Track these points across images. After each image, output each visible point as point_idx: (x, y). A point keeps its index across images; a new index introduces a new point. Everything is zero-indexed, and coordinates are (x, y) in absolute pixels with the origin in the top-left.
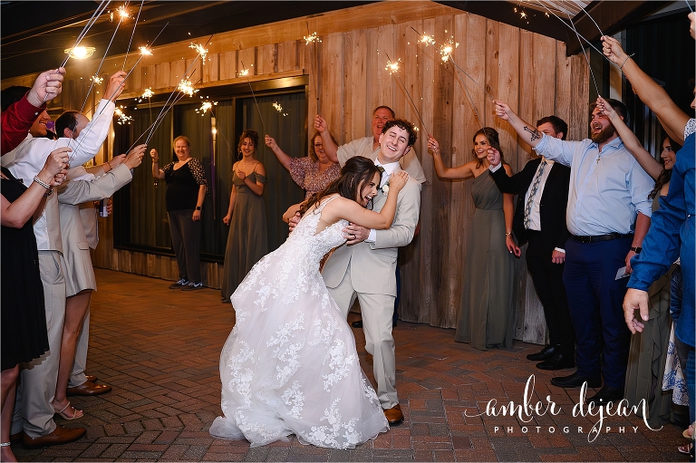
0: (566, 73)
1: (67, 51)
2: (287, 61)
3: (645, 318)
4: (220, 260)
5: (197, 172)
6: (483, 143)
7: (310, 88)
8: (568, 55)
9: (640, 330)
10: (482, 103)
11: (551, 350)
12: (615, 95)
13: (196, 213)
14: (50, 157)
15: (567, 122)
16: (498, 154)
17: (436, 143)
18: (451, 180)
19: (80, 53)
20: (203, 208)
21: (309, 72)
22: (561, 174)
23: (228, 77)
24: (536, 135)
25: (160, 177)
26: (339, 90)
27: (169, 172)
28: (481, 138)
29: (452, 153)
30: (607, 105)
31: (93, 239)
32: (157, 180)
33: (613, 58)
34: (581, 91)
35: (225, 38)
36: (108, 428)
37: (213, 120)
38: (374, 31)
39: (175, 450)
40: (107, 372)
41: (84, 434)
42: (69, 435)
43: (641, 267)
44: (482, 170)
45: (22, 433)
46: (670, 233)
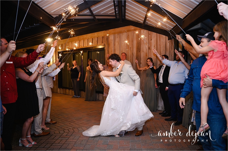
0: (168, 44)
1: (46, 40)
2: (100, 42)
3: (184, 105)
4: (84, 91)
5: (78, 69)
6: (149, 61)
7: (106, 48)
8: (169, 40)
10: (148, 51)
11: (165, 112)
12: (180, 50)
13: (78, 79)
14: (39, 65)
15: (169, 56)
16: (152, 63)
17: (137, 61)
18: (140, 71)
19: (49, 40)
20: (80, 78)
21: (106, 44)
23: (86, 46)
24: (163, 59)
26: (113, 49)
27: (72, 69)
28: (149, 60)
29: (140, 64)
30: (177, 52)
31: (52, 86)
33: (179, 40)
34: (172, 48)
35: (85, 36)
36: (55, 132)
37: (82, 56)
38: (121, 34)
39: (71, 137)
40: (56, 118)
41: (49, 133)
42: (46, 134)
43: (183, 92)
44: (148, 68)
45: (34, 133)
46: (190, 84)
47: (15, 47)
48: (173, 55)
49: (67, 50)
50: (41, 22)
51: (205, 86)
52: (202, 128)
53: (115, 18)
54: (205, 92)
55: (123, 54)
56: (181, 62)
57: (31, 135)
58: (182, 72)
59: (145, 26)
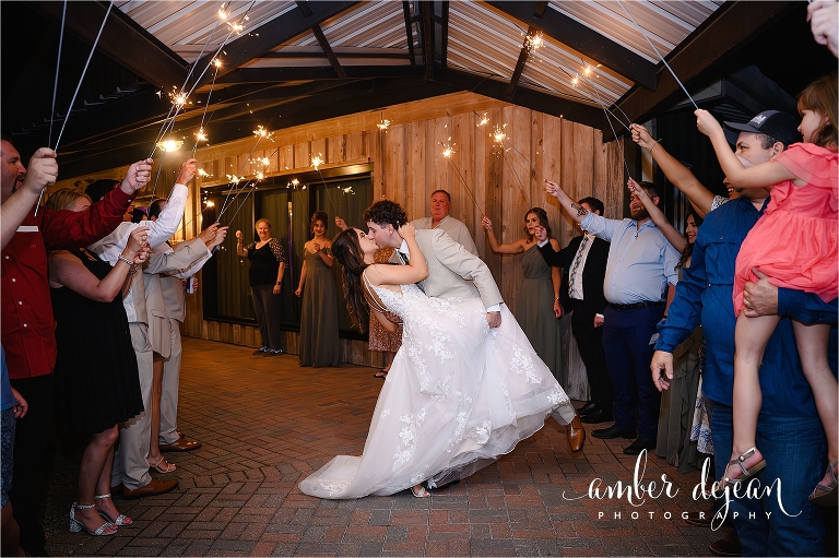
0: (603, 158)
1: (158, 144)
2: (354, 151)
3: (670, 377)
4: (297, 329)
5: (277, 249)
6: (533, 220)
7: (376, 175)
8: (604, 141)
9: (666, 388)
10: (529, 185)
11: (592, 406)
13: (276, 287)
14: (131, 236)
15: (604, 202)
16: (545, 231)
17: (489, 221)
18: (501, 254)
19: (170, 147)
20: (282, 283)
21: (374, 159)
22: (601, 248)
23: (302, 166)
24: (582, 212)
25: (244, 255)
26: (401, 177)
27: (252, 251)
28: (531, 216)
29: (502, 231)
30: (637, 186)
31: (181, 313)
32: (242, 258)
33: (642, 144)
34: (616, 174)
35: (299, 131)
36: (198, 480)
37: (290, 204)
38: (431, 123)
39: (257, 499)
40: (198, 430)
41: (177, 485)
42: (164, 487)
43: (666, 331)
44: (531, 245)
45: (122, 486)
46: (692, 301)
47: (54, 169)
48: (621, 199)
49: (236, 180)
50: (141, 79)
51: (752, 313)
52: (737, 465)
53: (407, 62)
54: (751, 333)
55: (439, 197)
56: (649, 222)
57: (112, 491)
58: (655, 258)
59: (518, 92)
